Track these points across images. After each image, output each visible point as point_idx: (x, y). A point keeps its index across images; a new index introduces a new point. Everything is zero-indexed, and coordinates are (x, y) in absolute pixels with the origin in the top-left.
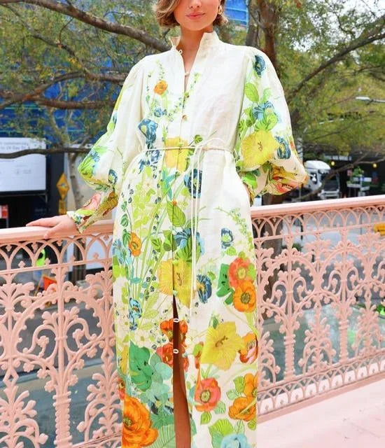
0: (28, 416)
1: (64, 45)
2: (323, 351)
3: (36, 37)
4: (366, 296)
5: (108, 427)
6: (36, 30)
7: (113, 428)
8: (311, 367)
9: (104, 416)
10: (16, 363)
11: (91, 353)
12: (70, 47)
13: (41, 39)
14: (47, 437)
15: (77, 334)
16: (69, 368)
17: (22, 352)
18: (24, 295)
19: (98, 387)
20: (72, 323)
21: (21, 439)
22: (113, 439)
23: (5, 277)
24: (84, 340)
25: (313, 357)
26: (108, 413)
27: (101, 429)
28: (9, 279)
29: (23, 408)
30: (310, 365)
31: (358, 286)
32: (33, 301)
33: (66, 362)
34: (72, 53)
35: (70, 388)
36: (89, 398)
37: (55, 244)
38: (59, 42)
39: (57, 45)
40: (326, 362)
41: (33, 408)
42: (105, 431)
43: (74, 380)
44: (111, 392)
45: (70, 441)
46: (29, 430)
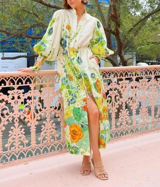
0: (22, 134)
1: (34, 13)
2: (126, 121)
3: (23, 10)
5: (49, 140)
6: (23, 8)
7: (50, 141)
8: (121, 126)
9: (47, 136)
10: (18, 116)
12: (36, 14)
13: (25, 11)
14: (28, 141)
16: (36, 119)
17: (20, 112)
18: (20, 93)
19: (45, 126)
20: (36, 104)
21: (20, 141)
22: (50, 144)
23: (14, 87)
25: (122, 123)
26: (49, 135)
28: (16, 88)
29: (20, 131)
32: (24, 96)
33: (34, 117)
34: (37, 16)
35: (36, 126)
36: (42, 129)
38: (32, 12)
39: (31, 14)
41: (24, 131)
42: (47, 141)
43: (37, 123)
44: (49, 128)
45: (36, 143)
46: (22, 138)
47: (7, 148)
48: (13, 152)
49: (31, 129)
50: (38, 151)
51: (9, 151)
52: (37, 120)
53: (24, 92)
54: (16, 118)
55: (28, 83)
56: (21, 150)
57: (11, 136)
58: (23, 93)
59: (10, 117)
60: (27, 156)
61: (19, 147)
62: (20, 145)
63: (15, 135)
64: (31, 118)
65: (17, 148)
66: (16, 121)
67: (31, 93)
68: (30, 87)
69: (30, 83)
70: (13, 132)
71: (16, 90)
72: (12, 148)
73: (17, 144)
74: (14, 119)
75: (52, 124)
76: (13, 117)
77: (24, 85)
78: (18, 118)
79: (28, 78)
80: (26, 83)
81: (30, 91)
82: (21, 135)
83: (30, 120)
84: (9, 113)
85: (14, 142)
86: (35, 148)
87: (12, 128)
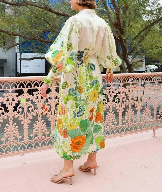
0: (16, 130)
2: (112, 122)
4: (129, 106)
7: (41, 137)
8: (108, 127)
10: (13, 115)
11: (35, 115)
14: (21, 137)
15: (30, 109)
16: (28, 118)
17: (14, 112)
18: (14, 96)
19: (37, 125)
20: (29, 105)
21: (14, 136)
22: (41, 140)
23: (9, 91)
24: (32, 111)
25: (109, 124)
26: (40, 133)
27: (38, 137)
29: (14, 128)
30: (108, 126)
31: (126, 102)
32: (17, 98)
33: (27, 116)
35: (28, 124)
36: (34, 127)
37: (24, 82)
40: (113, 126)
41: (17, 128)
42: (39, 138)
43: (29, 122)
44: (41, 126)
45: (28, 139)
46: (16, 134)
47: (3, 142)
48: (8, 145)
49: (24, 127)
50: (30, 146)
51: (4, 144)
52: (30, 119)
53: (17, 94)
54: (11, 117)
55: (22, 87)
56: (15, 144)
57: (7, 132)
58: (17, 96)
59: (5, 116)
60: (21, 149)
61: (13, 141)
62: (15, 140)
63: (10, 131)
64: (24, 117)
65: (11, 142)
66: (11, 119)
67: (24, 96)
68: (23, 90)
69: (24, 87)
70: (8, 129)
71: (10, 93)
72: (7, 142)
73: (11, 139)
74: (8, 117)
75: (43, 123)
76: (8, 116)
77: (18, 89)
78: (12, 117)
79: (22, 83)
80: (19, 87)
81: (23, 94)
82: (15, 132)
83: (23, 119)
84: (4, 113)
85: (9, 137)
86: (28, 143)
87: (7, 125)
